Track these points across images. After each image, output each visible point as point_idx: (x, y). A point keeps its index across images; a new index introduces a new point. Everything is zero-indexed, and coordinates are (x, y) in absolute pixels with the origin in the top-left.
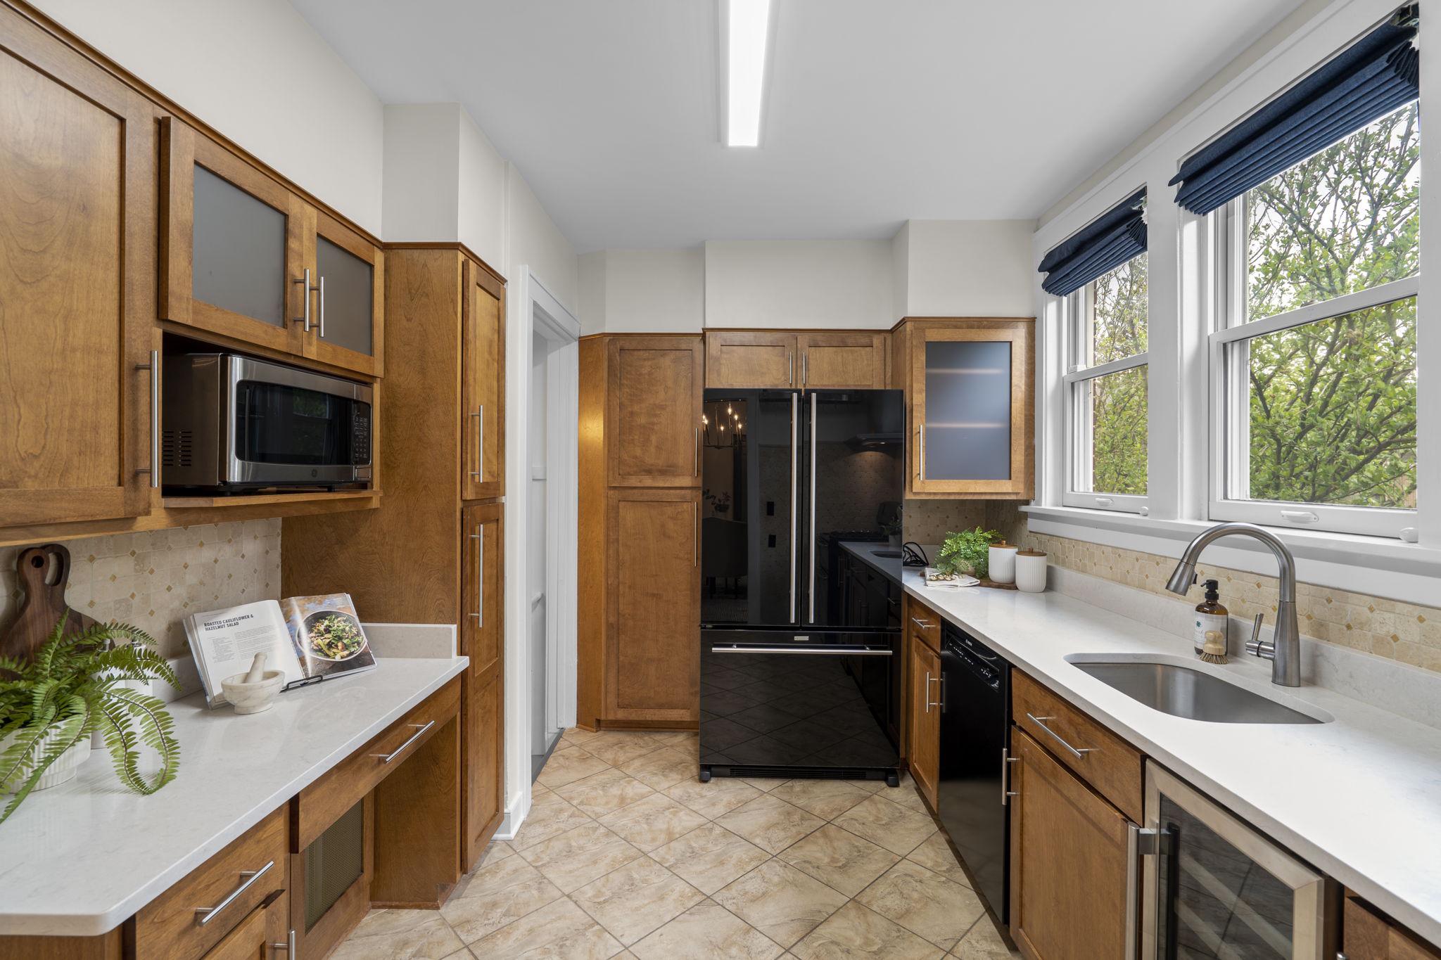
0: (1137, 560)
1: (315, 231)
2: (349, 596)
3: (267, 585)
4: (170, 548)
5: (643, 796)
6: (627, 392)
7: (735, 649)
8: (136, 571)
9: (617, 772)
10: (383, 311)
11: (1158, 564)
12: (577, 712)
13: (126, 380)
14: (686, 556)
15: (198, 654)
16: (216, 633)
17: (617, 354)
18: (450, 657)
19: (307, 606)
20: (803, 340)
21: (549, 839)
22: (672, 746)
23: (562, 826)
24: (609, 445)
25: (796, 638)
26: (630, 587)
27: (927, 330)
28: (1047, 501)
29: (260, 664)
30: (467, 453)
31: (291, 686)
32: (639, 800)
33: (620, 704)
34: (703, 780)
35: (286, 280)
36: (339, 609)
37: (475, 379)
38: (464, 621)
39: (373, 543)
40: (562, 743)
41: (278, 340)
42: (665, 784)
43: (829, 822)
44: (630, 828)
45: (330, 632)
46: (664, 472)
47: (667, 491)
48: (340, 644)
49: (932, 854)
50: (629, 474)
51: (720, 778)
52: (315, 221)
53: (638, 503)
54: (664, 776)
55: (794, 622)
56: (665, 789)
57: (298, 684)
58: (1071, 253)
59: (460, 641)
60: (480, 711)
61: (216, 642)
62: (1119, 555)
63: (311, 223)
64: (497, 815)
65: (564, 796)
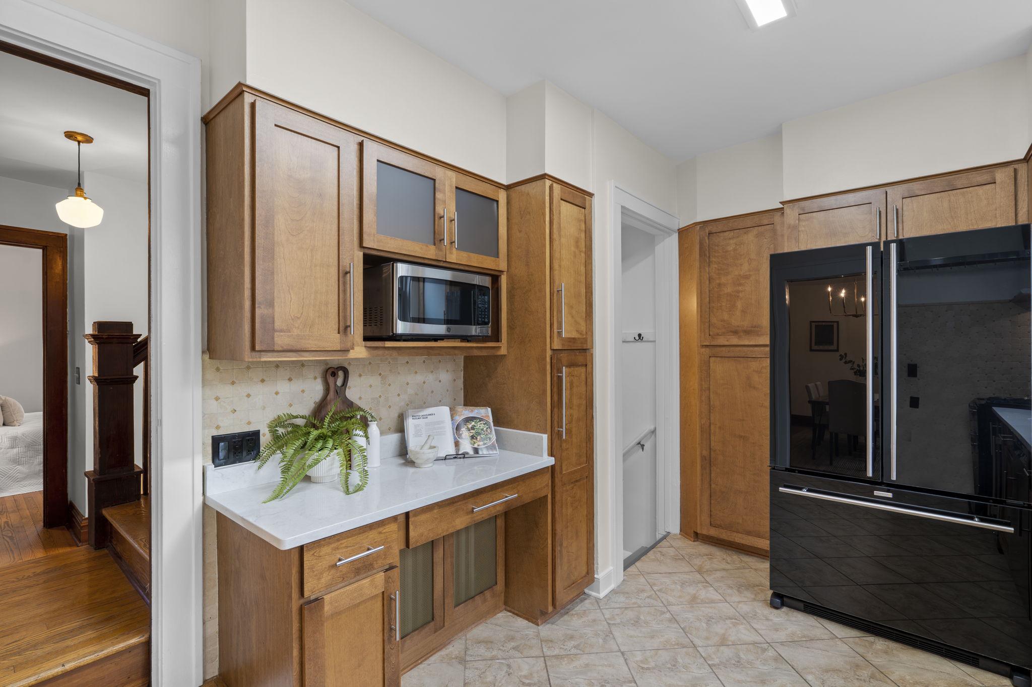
1: (454, 186)
2: (489, 409)
3: (455, 399)
4: (399, 373)
5: (712, 601)
6: (715, 268)
7: (804, 493)
8: (382, 384)
9: (698, 576)
10: (506, 228)
12: (681, 522)
13: (341, 279)
15: (407, 431)
16: (416, 422)
17: (706, 238)
18: (542, 456)
19: (464, 412)
20: (895, 194)
21: (626, 608)
22: (756, 570)
23: (639, 602)
24: (701, 311)
25: (876, 493)
26: (720, 428)
29: (429, 441)
30: (553, 317)
31: (447, 457)
32: (707, 603)
33: (712, 523)
34: (774, 606)
35: (436, 218)
36: (482, 416)
37: (560, 266)
38: (553, 433)
39: (504, 377)
40: (664, 543)
41: (430, 252)
42: (736, 598)
44: (691, 623)
45: (474, 429)
46: (748, 332)
47: (751, 348)
48: (479, 437)
50: (718, 335)
52: (454, 180)
53: (726, 359)
54: (738, 591)
55: (871, 476)
56: (734, 602)
57: (452, 457)
59: (550, 446)
60: (569, 498)
61: (416, 426)
63: (451, 181)
64: (589, 577)
65: (649, 581)
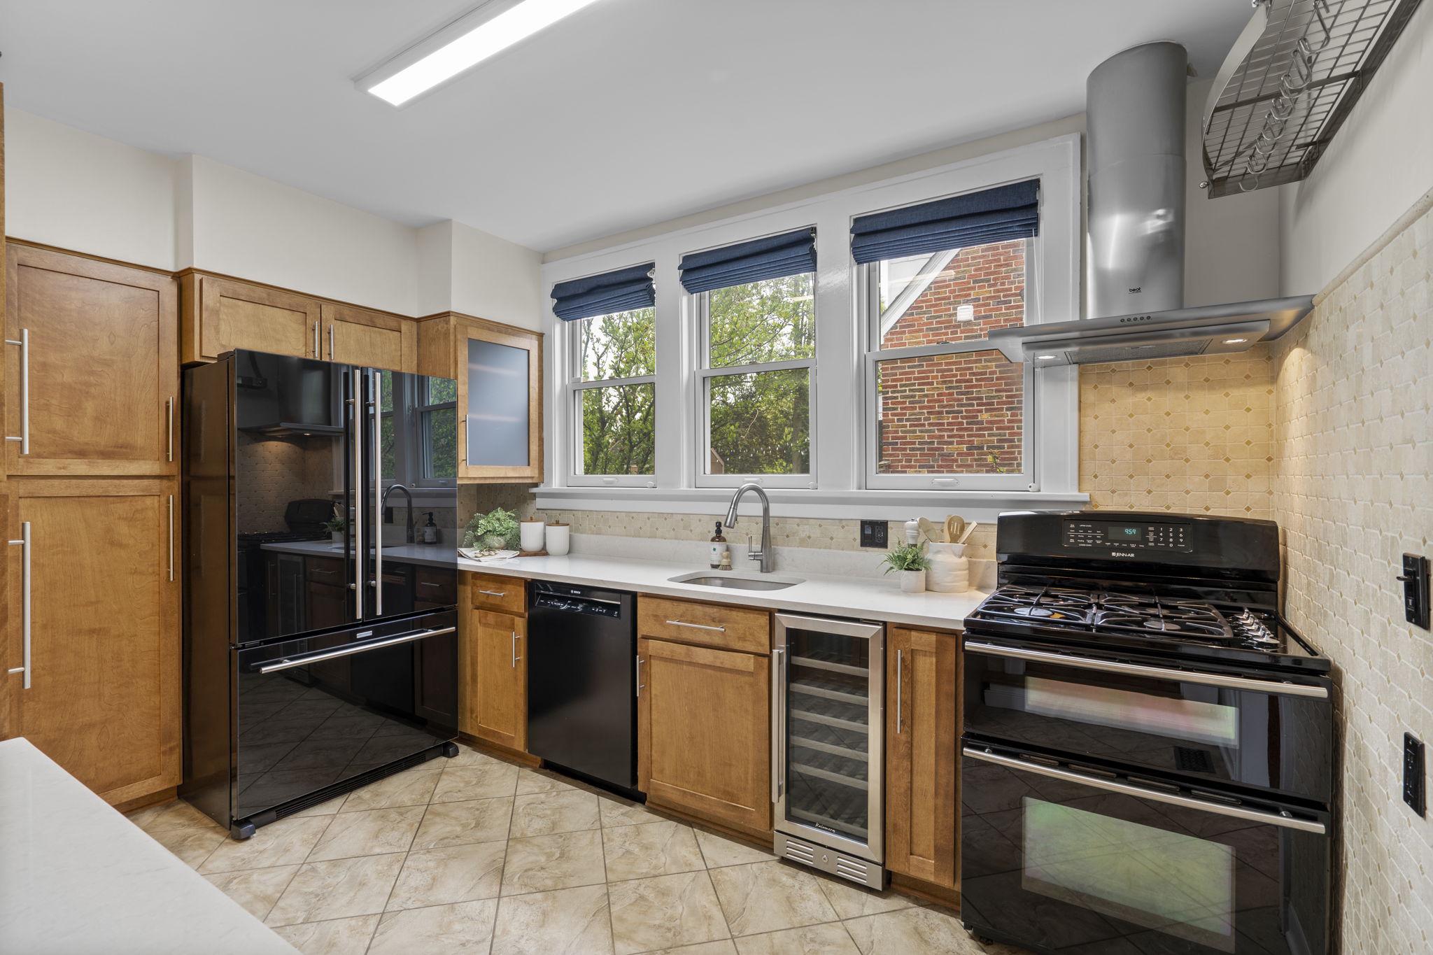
0: (649, 519)
6: (33, 332)
7: (288, 664)
11: (666, 519)
14: (150, 570)
17: (13, 271)
20: (329, 311)
25: (359, 635)
27: (469, 328)
28: (555, 482)
34: (243, 839)
43: (428, 805)
46: (110, 454)
47: (117, 482)
49: (532, 784)
50: (40, 456)
51: (262, 828)
53: (60, 499)
55: (360, 618)
58: (585, 291)
62: (633, 518)
